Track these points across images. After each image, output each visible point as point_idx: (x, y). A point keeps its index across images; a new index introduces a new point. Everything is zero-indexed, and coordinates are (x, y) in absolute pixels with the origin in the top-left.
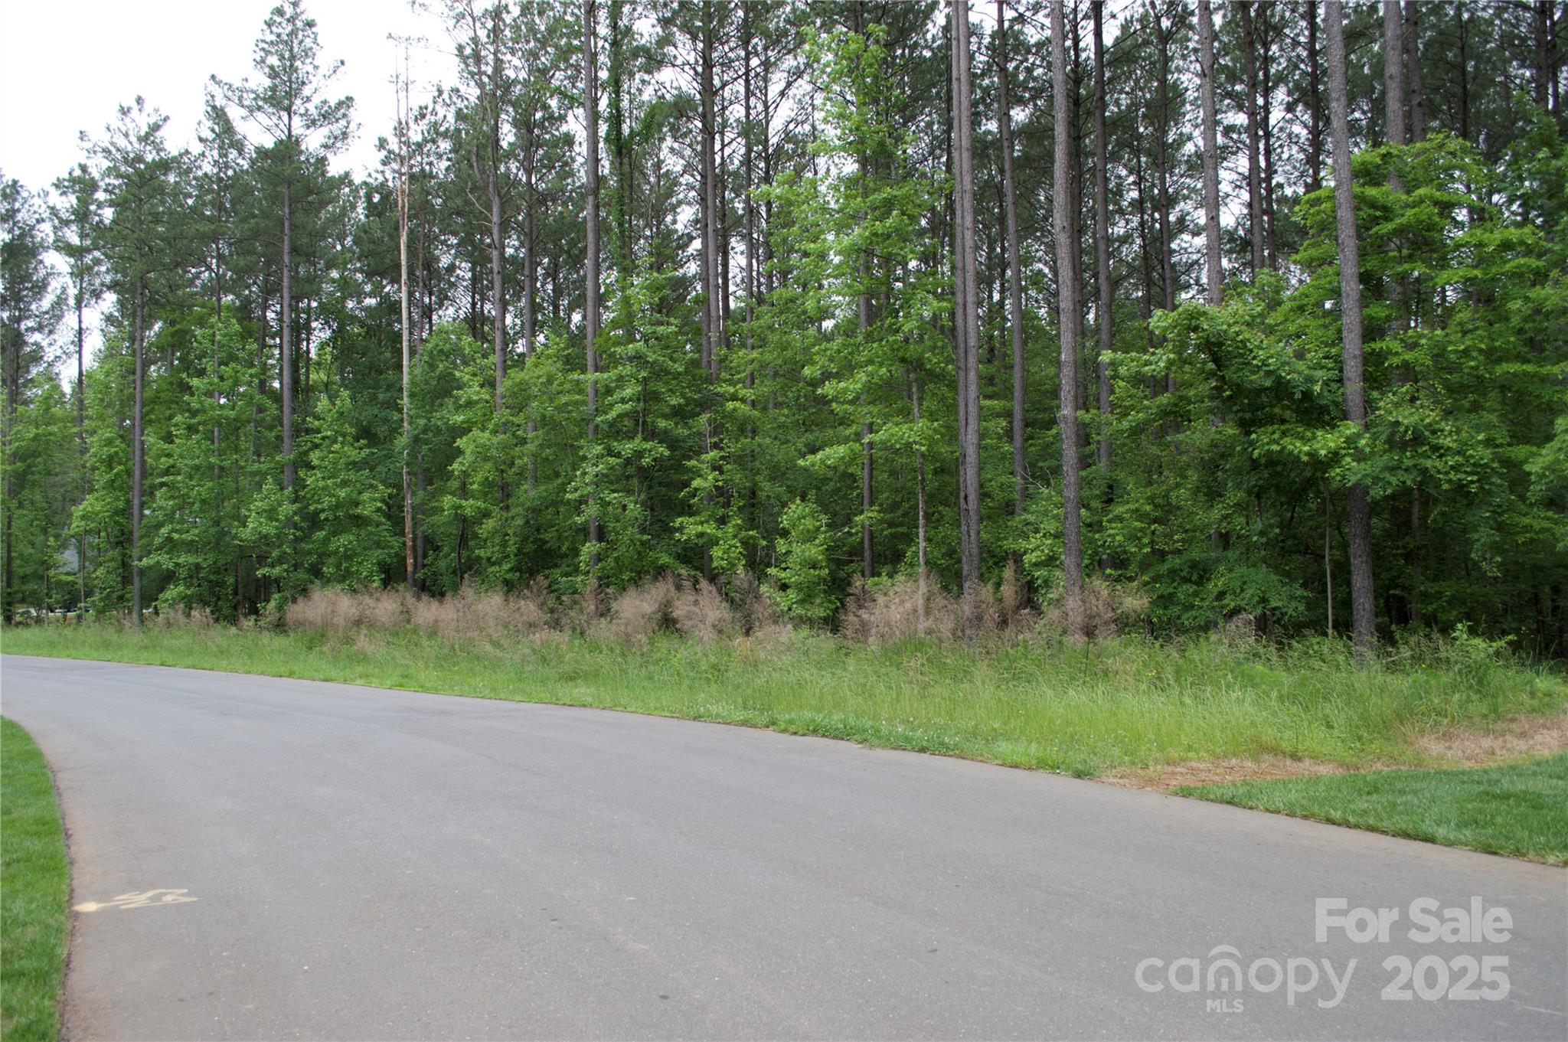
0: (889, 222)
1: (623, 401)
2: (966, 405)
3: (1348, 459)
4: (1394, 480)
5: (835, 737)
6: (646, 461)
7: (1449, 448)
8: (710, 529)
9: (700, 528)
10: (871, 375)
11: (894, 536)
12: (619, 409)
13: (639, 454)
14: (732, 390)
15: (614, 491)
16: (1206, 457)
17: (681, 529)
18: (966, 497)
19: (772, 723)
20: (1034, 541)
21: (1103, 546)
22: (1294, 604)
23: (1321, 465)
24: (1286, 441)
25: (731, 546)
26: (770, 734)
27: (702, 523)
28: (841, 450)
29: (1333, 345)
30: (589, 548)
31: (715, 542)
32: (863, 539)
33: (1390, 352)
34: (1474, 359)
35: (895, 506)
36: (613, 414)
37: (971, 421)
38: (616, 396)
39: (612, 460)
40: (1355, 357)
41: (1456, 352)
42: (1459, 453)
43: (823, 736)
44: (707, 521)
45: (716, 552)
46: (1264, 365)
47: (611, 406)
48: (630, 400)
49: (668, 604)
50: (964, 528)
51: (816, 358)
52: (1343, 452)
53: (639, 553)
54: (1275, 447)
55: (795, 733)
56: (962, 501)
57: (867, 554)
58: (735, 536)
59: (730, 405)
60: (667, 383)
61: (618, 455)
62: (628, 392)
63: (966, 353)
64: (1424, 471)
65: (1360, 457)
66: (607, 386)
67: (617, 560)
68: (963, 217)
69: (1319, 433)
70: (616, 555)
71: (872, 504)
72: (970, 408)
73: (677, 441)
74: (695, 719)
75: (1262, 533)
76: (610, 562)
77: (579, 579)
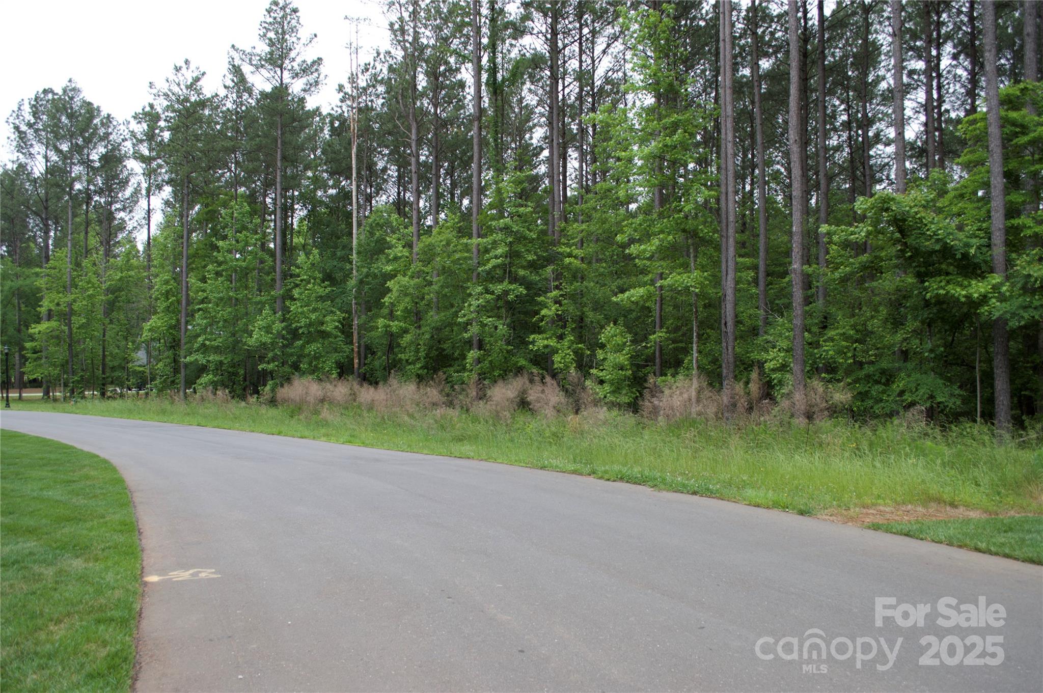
0: (676, 137)
1: (496, 257)
2: (727, 261)
3: (994, 300)
4: (1026, 315)
5: (635, 483)
6: (511, 297)
8: (552, 343)
9: (546, 342)
10: (662, 240)
11: (675, 349)
12: (493, 262)
13: (506, 293)
14: (568, 250)
15: (489, 317)
16: (893, 298)
17: (533, 343)
18: (726, 324)
19: (593, 473)
20: (772, 354)
21: (820, 358)
22: (953, 400)
23: (974, 304)
24: (950, 287)
25: (566, 354)
26: (591, 479)
27: (547, 339)
28: (641, 291)
29: (984, 221)
30: (473, 354)
31: (556, 351)
32: (655, 350)
33: (1024, 226)
35: (677, 329)
36: (489, 266)
37: (730, 272)
38: (492, 254)
39: (488, 296)
40: (1000, 229)
43: (627, 482)
44: (551, 338)
45: (557, 358)
46: (935, 234)
47: (488, 260)
48: (501, 256)
49: (524, 392)
50: (724, 344)
51: (625, 229)
52: (990, 295)
53: (505, 358)
54: (942, 292)
55: (608, 480)
56: (723, 326)
57: (657, 360)
58: (569, 348)
59: (567, 260)
60: (525, 245)
61: (492, 293)
62: (500, 251)
63: (727, 226)
65: (1002, 299)
66: (485, 247)
67: (491, 362)
68: (726, 134)
69: (973, 282)
70: (490, 359)
71: (661, 327)
72: (729, 263)
73: (531, 284)
74: (541, 468)
75: (931, 351)
76: (486, 364)
77: (466, 375)
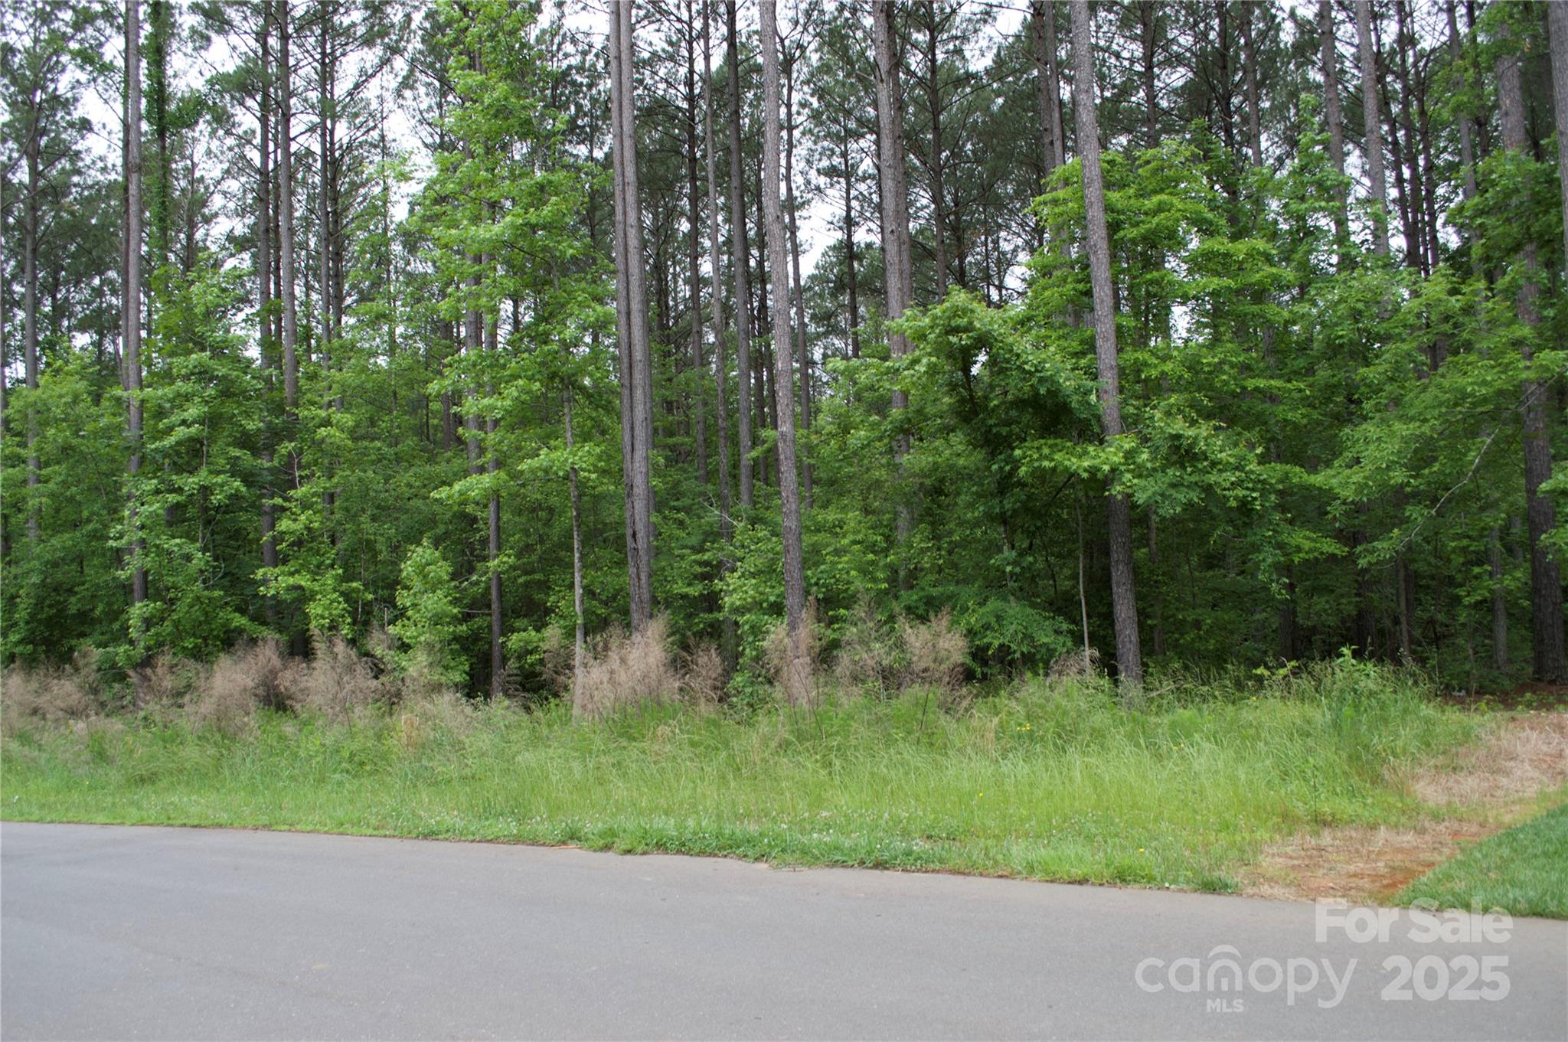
0: (546, 210)
1: (184, 422)
2: (632, 429)
3: (1129, 476)
4: (1181, 497)
5: (702, 853)
6: (217, 498)
7: (1228, 463)
8: (303, 580)
9: (291, 581)
10: (524, 391)
11: (527, 585)
12: (181, 432)
13: (206, 490)
14: (323, 413)
15: (174, 537)
16: (928, 482)
17: (265, 582)
18: (634, 535)
19: (573, 836)
20: (733, 580)
21: (817, 584)
22: (1061, 639)
23: (1098, 482)
24: (1058, 456)
25: (332, 602)
26: (573, 853)
27: (292, 574)
28: (487, 480)
29: (1083, 354)
30: (138, 610)
31: (312, 597)
32: (488, 589)
33: (1145, 364)
34: (1225, 373)
35: (527, 549)
36: (169, 441)
37: (639, 445)
38: (175, 418)
39: (173, 498)
40: (1111, 367)
41: (1209, 364)
42: (1236, 468)
43: (679, 852)
44: (297, 572)
45: (313, 609)
46: (1037, 371)
47: (170, 429)
48: (193, 422)
49: (274, 673)
50: (632, 570)
51: (446, 371)
52: (1123, 468)
53: (206, 614)
54: (1046, 464)
55: (629, 852)
56: (629, 539)
57: (495, 606)
58: (335, 590)
59: (323, 432)
60: (240, 404)
61: (179, 490)
62: (192, 412)
63: (631, 367)
64: (1208, 489)
65: (1140, 472)
66: (160, 406)
67: (176, 624)
68: (625, 213)
69: (1091, 449)
70: (175, 617)
71: (499, 548)
72: (637, 432)
73: (252, 475)
74: (426, 837)
75: (1015, 563)
76: (168, 627)
77: (121, 649)
